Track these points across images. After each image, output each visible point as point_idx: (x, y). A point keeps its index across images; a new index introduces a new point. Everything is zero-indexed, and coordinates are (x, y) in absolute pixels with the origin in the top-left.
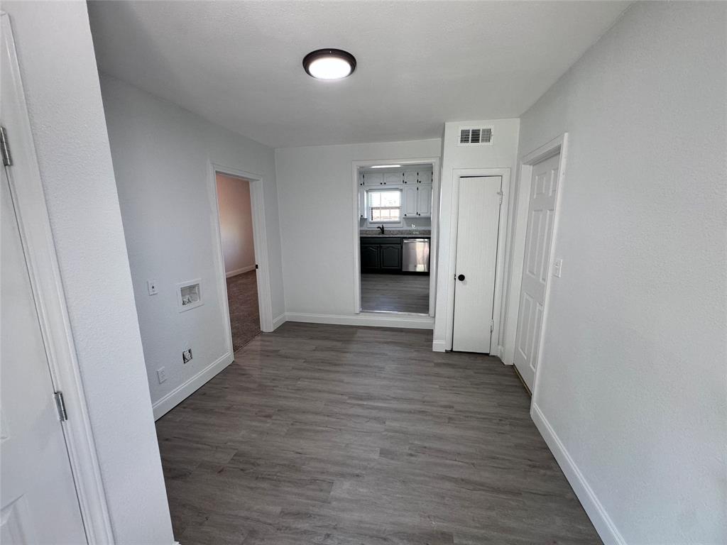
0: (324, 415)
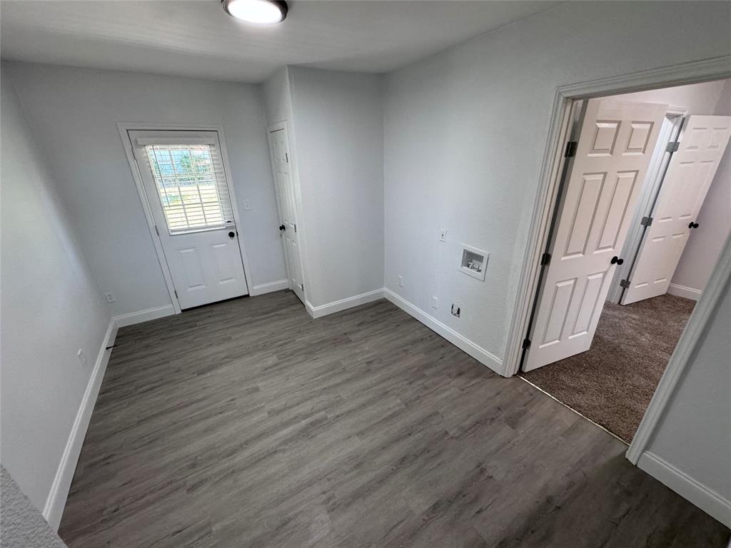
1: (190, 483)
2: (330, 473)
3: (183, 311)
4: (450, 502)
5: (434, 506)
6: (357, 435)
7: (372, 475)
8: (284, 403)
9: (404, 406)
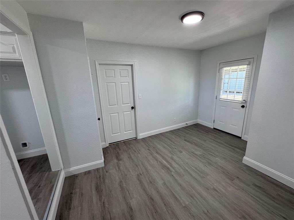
0: (188, 172)
1: (150, 149)
2: (149, 174)
3: (214, 128)
4: (131, 216)
5: (132, 208)
6: (164, 182)
7: (147, 187)
8: (176, 159)
9: (184, 205)
